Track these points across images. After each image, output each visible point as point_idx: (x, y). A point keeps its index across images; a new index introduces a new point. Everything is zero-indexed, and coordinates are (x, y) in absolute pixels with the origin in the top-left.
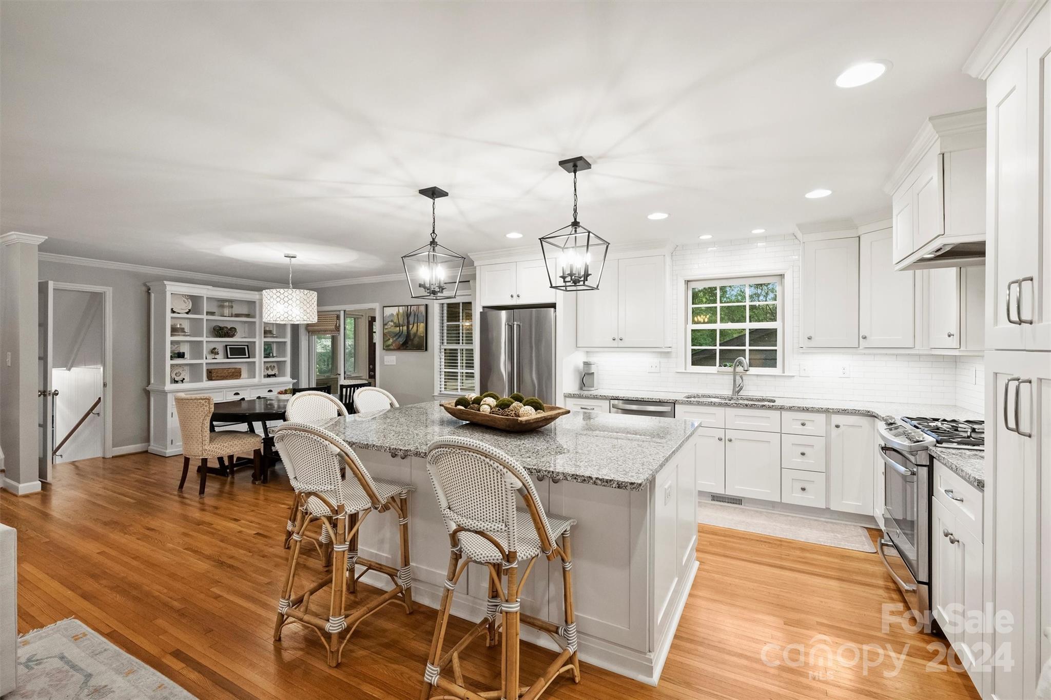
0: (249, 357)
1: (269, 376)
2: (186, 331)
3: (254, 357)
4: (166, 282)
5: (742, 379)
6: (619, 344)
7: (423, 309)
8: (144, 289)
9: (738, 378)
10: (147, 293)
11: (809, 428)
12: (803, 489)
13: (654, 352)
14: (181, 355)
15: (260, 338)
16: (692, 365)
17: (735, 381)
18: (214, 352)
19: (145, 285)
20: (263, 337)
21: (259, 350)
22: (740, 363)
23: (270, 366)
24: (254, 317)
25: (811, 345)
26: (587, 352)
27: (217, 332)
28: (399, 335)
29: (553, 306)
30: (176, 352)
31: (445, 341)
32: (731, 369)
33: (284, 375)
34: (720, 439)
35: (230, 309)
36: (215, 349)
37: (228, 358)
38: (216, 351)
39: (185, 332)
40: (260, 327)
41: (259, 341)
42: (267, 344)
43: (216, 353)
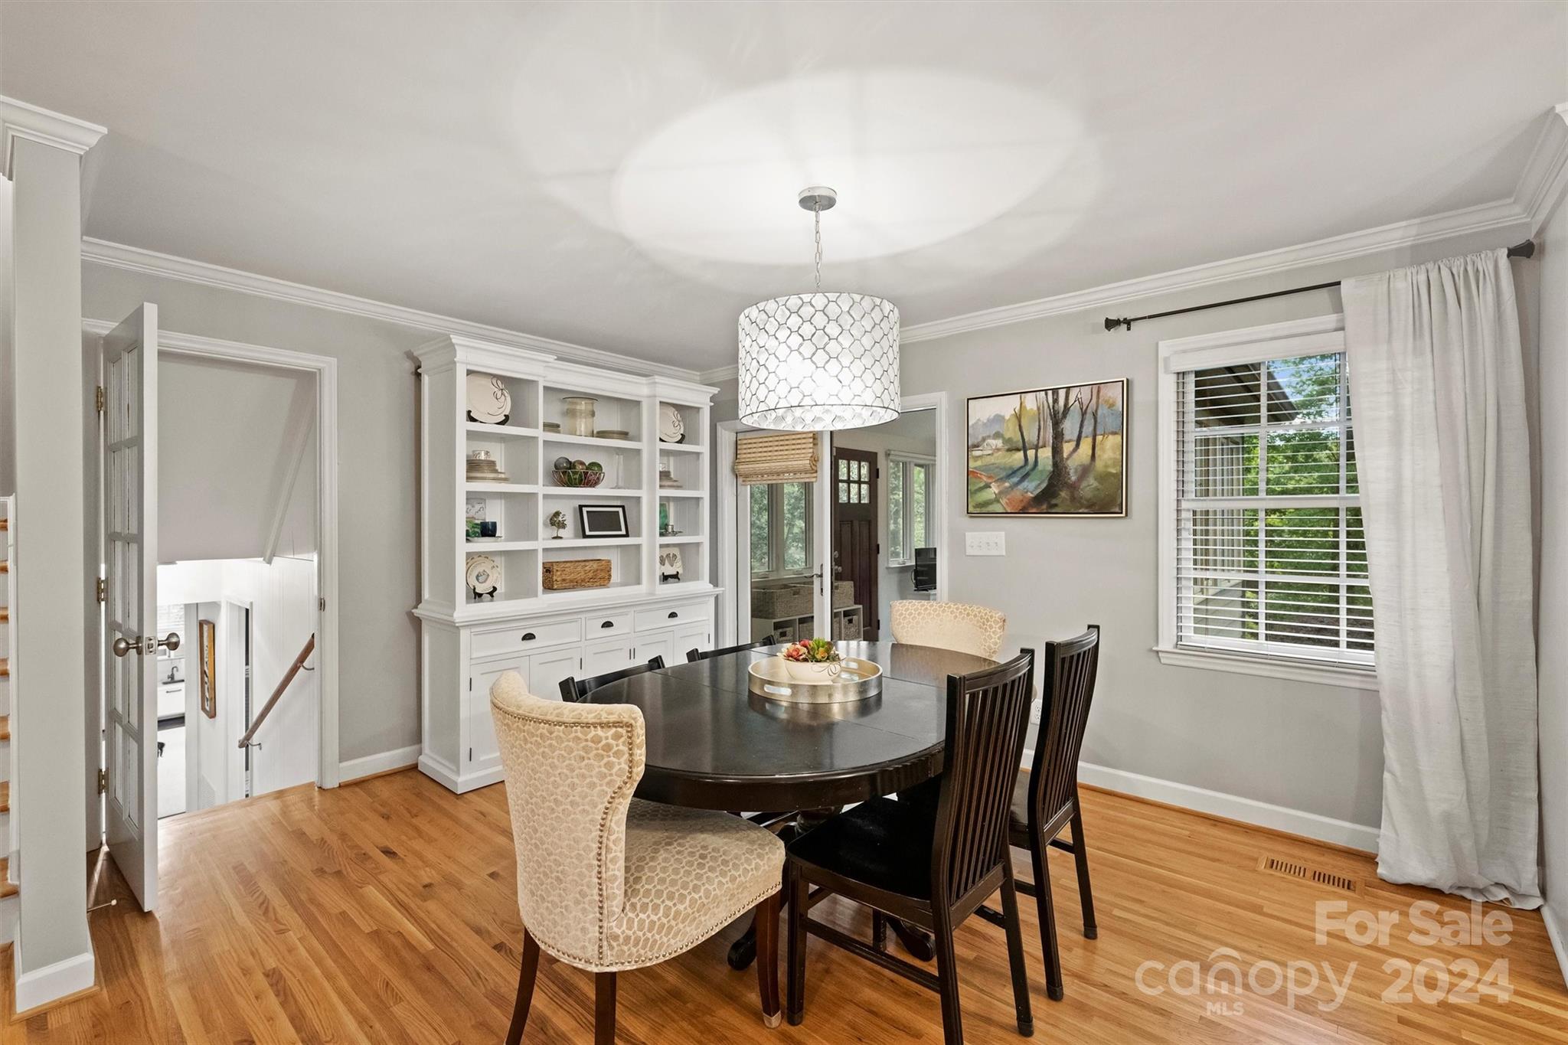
0: (627, 535)
1: (665, 578)
2: (498, 467)
3: (639, 535)
7: (1115, 393)
8: (409, 366)
10: (413, 377)
14: (487, 530)
15: (652, 490)
18: (555, 521)
19: (410, 356)
20: (658, 486)
21: (648, 518)
23: (668, 555)
24: (638, 438)
27: (564, 473)
28: (1025, 472)
30: (478, 522)
31: (1194, 488)
33: (696, 577)
35: (590, 420)
36: (557, 514)
37: (585, 536)
38: (560, 519)
39: (496, 471)
40: (651, 464)
41: (649, 497)
42: (664, 502)
43: (561, 525)
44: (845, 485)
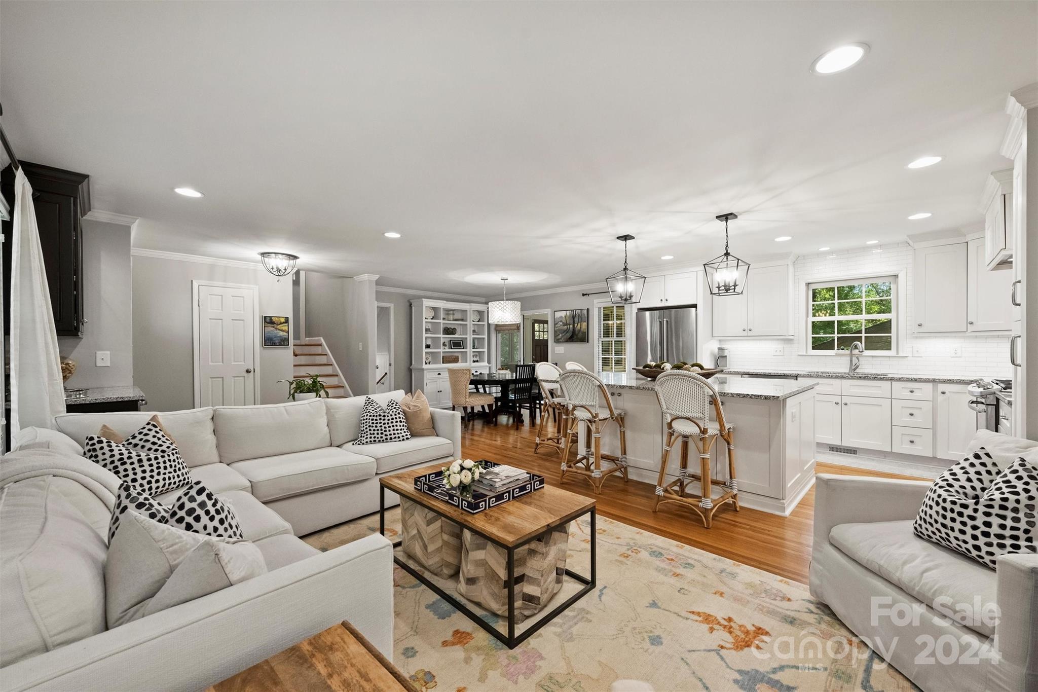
0: (463, 348)
1: (474, 362)
3: (466, 348)
4: (423, 299)
5: (858, 359)
6: (749, 334)
7: (585, 312)
8: (408, 304)
9: (854, 359)
10: (410, 307)
11: (917, 394)
12: (912, 442)
13: (778, 339)
14: (429, 346)
15: (470, 335)
16: (813, 349)
17: (851, 361)
18: (444, 344)
19: (409, 301)
20: (472, 334)
21: (469, 343)
22: (856, 347)
23: (475, 354)
24: (466, 321)
25: (922, 331)
26: (720, 341)
27: (447, 331)
28: (567, 331)
29: (695, 306)
31: (602, 335)
32: (848, 352)
33: (483, 361)
34: (837, 404)
35: (453, 316)
36: (445, 342)
37: (452, 349)
38: (446, 344)
39: (432, 331)
40: (470, 328)
41: (470, 337)
42: (474, 339)
43: (446, 346)
44: (542, 333)
